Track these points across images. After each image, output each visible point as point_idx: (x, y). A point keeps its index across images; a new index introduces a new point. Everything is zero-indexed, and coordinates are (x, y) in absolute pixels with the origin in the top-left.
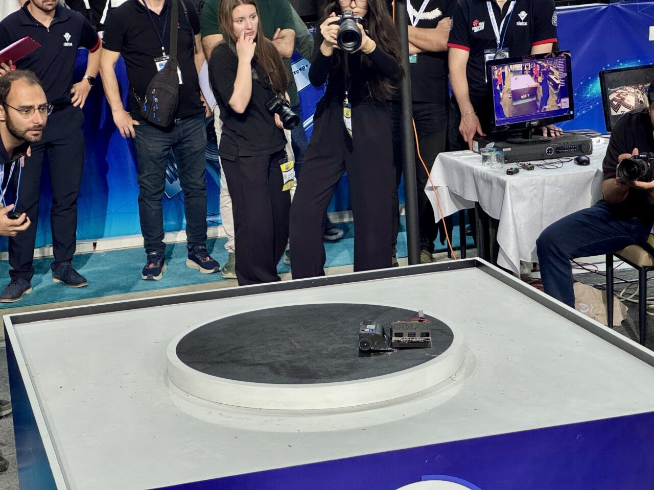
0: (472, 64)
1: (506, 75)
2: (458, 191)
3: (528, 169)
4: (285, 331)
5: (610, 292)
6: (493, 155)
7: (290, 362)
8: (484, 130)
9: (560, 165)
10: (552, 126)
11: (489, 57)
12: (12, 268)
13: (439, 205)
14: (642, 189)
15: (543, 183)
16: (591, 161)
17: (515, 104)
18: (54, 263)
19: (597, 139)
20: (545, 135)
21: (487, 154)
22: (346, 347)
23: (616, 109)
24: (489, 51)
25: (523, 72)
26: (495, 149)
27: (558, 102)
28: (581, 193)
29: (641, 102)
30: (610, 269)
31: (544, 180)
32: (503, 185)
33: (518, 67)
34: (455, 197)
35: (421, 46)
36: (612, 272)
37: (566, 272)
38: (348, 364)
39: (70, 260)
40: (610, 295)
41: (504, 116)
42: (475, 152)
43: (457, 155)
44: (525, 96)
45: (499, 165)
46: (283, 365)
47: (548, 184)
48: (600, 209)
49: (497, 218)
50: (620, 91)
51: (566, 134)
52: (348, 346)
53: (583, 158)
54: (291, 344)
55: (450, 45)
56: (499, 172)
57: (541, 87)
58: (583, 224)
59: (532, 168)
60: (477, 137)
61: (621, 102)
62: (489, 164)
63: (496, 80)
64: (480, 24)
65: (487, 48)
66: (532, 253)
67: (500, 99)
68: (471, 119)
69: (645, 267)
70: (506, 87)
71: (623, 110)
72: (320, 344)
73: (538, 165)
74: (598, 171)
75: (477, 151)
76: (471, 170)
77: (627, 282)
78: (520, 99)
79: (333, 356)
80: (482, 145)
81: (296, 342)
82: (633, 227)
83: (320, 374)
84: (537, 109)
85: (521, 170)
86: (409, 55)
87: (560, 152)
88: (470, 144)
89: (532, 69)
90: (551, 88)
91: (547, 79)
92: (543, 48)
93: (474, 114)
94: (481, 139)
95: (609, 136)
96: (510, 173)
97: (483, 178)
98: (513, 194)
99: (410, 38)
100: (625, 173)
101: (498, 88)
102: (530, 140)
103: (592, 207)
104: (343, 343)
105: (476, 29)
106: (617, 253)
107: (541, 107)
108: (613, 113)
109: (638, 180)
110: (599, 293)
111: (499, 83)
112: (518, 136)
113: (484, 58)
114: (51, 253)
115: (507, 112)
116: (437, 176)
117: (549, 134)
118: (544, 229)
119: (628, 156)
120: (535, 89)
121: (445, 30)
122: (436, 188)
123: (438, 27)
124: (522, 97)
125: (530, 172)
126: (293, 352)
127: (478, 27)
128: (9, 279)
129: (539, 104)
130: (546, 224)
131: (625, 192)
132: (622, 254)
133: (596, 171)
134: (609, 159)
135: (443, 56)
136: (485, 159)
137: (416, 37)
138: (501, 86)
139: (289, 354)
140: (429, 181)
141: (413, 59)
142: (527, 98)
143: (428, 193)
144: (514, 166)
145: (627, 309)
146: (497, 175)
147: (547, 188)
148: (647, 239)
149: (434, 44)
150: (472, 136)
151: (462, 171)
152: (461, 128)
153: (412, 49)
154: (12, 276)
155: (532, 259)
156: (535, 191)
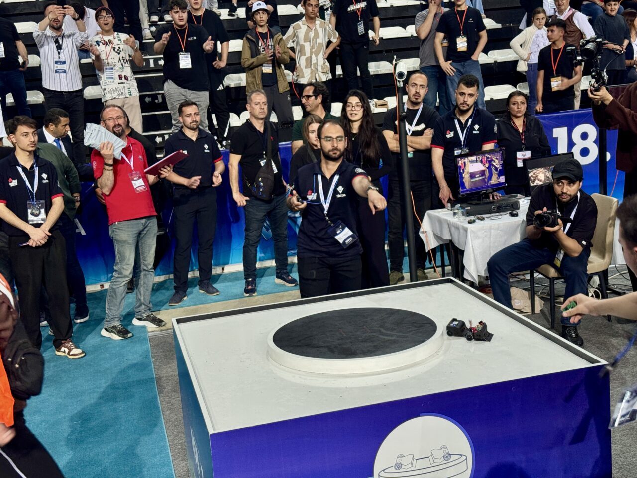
0: (446, 156)
1: (466, 163)
2: (439, 233)
3: (481, 220)
4: (336, 325)
5: (533, 292)
6: (460, 212)
7: (340, 345)
8: (453, 197)
9: (500, 217)
10: (495, 193)
11: (457, 153)
12: (176, 285)
13: (427, 242)
14: (549, 232)
15: (490, 228)
16: (519, 214)
17: (472, 180)
18: (200, 281)
19: (522, 200)
20: (491, 198)
21: (456, 211)
22: (373, 335)
23: (533, 182)
24: (456, 149)
25: (476, 161)
26: (460, 208)
27: (498, 178)
28: (513, 233)
29: (548, 177)
30: (532, 278)
31: (491, 226)
32: (466, 230)
33: (473, 158)
34: (438, 237)
35: (414, 147)
36: (534, 280)
37: (505, 282)
38: (374, 346)
39: (209, 279)
40: (533, 294)
41: (465, 188)
42: (449, 210)
43: (438, 212)
44: (478, 176)
45: (464, 217)
46: (336, 347)
47: (493, 229)
48: (525, 243)
49: (463, 249)
50: (535, 171)
51: (504, 198)
52: (374, 334)
53: (514, 212)
54: (341, 333)
55: (432, 146)
56: (463, 222)
57: (487, 170)
58: (515, 252)
59: (483, 219)
60: (450, 201)
61: (536, 178)
62: (457, 217)
63: (461, 167)
64: (451, 133)
65: (456, 147)
66: (485, 271)
67: (463, 178)
68: (446, 190)
69: (553, 278)
70: (466, 171)
71: (537, 183)
72: (358, 333)
73: (487, 217)
74: (523, 220)
75: (450, 209)
76: (447, 221)
77: (543, 285)
78: (475, 177)
79: (365, 341)
80: (453, 205)
81: (344, 332)
82: (545, 254)
83: (358, 352)
84: (486, 183)
85: (477, 221)
86: (407, 153)
87: (500, 209)
88: (446, 205)
89: (482, 160)
90: (493, 170)
91: (491, 165)
92: (489, 147)
93: (447, 187)
94: (452, 202)
95: (530, 198)
96: (470, 222)
97: (453, 226)
98: (472, 235)
99: (408, 143)
100: (538, 222)
101: (462, 171)
102: (482, 202)
103: (520, 242)
104: (372, 332)
105: (448, 136)
106: (536, 269)
107: (488, 181)
108: (532, 184)
109: (547, 226)
110: (526, 293)
111: (462, 168)
112: (475, 200)
113: (454, 153)
114: (198, 275)
115: (467, 185)
116: (426, 225)
117: (493, 198)
118: (491, 255)
119: (540, 212)
120: (484, 171)
121: (429, 137)
122: (426, 232)
123: (424, 135)
124: (476, 176)
125: (482, 221)
126: (342, 339)
127: (450, 135)
128: (174, 291)
129: (486, 180)
130: (493, 253)
131: (540, 233)
132: (539, 270)
133: (522, 220)
134: (530, 214)
135: (428, 153)
136: (455, 214)
137: (411, 142)
138: (463, 170)
139: (339, 340)
140: (421, 228)
141: (410, 155)
142: (479, 177)
143: (421, 235)
144: (472, 218)
145: (543, 302)
146: (462, 224)
147: (492, 231)
148: (554, 261)
149: (423, 145)
150: (447, 200)
151: (440, 221)
152: (441, 196)
153: (409, 149)
154: (175, 289)
155: (485, 274)
156: (485, 233)
